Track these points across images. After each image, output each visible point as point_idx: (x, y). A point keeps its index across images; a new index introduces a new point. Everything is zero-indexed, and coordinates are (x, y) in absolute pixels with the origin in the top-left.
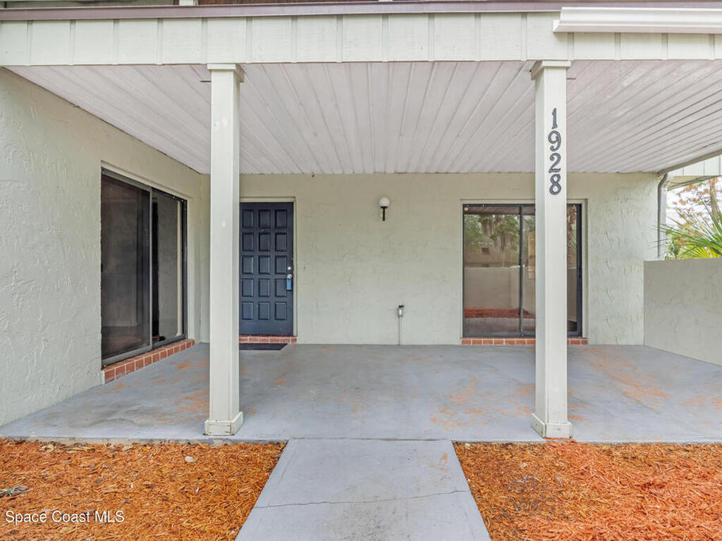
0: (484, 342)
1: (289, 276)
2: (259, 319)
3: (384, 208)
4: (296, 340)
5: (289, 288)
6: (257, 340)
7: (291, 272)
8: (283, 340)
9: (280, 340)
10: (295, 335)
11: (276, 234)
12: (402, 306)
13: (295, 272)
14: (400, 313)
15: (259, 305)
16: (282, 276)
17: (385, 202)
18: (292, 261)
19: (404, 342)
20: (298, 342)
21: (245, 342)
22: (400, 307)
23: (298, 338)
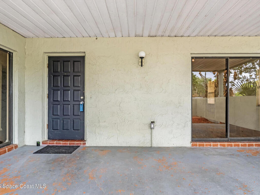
0: (206, 145)
1: (81, 103)
2: (63, 129)
3: (142, 58)
4: (85, 143)
5: (81, 110)
6: (61, 144)
7: (83, 100)
8: (77, 144)
9: (75, 143)
10: (85, 140)
11: (74, 76)
12: (154, 122)
13: (85, 100)
14: (152, 126)
15: (63, 121)
16: (77, 103)
17: (142, 54)
18: (84, 93)
19: (155, 145)
20: (87, 145)
21: (53, 145)
22: (152, 122)
23: (86, 142)
